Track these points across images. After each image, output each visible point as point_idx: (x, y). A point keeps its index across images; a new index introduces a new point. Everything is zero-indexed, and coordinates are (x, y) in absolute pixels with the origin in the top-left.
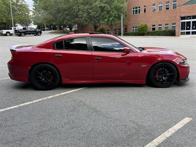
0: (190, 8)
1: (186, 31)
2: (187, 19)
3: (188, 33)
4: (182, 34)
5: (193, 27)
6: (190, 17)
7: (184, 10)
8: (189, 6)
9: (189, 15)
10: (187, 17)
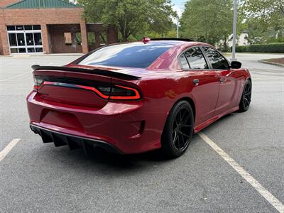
0: (20, 14)
1: (18, 47)
2: (17, 30)
3: (22, 51)
4: (13, 51)
5: (28, 42)
6: (21, 27)
7: (10, 15)
8: (17, 10)
9: (20, 24)
10: (17, 26)
